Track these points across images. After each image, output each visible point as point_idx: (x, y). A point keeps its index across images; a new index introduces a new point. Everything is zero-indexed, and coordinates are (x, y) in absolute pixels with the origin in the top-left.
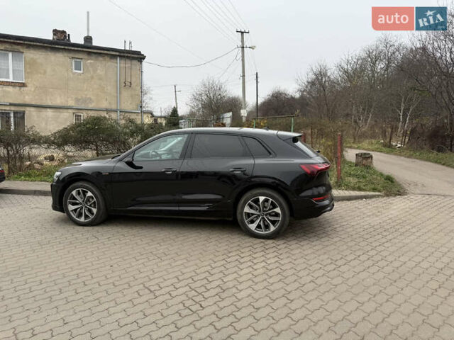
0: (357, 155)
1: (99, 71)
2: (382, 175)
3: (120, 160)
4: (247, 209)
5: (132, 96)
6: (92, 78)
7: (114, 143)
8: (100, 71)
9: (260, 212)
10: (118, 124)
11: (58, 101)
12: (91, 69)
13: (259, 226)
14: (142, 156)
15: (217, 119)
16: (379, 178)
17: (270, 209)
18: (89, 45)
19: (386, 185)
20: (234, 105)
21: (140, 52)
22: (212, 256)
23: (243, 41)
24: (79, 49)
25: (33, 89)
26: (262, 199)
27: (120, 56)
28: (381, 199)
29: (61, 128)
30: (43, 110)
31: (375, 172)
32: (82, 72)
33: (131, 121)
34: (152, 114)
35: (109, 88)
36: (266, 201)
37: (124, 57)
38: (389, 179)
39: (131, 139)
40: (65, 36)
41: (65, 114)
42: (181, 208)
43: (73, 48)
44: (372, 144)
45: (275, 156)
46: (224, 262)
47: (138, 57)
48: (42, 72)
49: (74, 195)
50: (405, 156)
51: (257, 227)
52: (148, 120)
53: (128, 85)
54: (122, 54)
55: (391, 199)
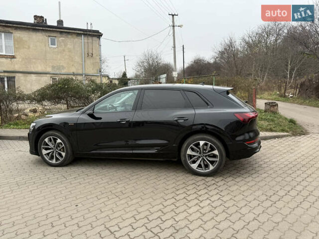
0: (265, 103)
1: (68, 46)
2: (286, 119)
3: (83, 113)
4: (189, 152)
5: (93, 64)
6: (64, 50)
7: (79, 98)
8: (70, 46)
9: (200, 154)
10: (82, 83)
11: (40, 69)
12: (62, 44)
13: (200, 166)
14: (101, 109)
15: (156, 80)
16: (284, 121)
17: (209, 152)
18: (61, 26)
19: (291, 126)
20: (167, 69)
21: (98, 31)
22: (162, 194)
23: (173, 22)
24: (54, 29)
25: (20, 60)
26: (202, 143)
27: (84, 34)
28: (290, 138)
29: (39, 88)
30: (29, 75)
31: (281, 117)
32: (56, 46)
33: (93, 81)
34: (108, 77)
35: (76, 58)
36: (206, 144)
37: (86, 34)
38: (292, 121)
39: (93, 95)
40: (43, 20)
41: (45, 78)
42: (134, 152)
43: (49, 29)
44: (271, 95)
45: (213, 107)
46: (173, 200)
47: (97, 35)
48: (27, 47)
49: (47, 141)
50: (297, 103)
51: (198, 166)
52: (105, 81)
53: (90, 55)
54: (85, 33)
55: (298, 138)
